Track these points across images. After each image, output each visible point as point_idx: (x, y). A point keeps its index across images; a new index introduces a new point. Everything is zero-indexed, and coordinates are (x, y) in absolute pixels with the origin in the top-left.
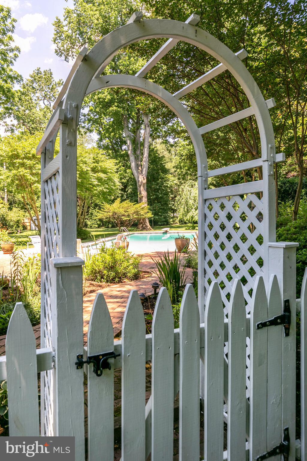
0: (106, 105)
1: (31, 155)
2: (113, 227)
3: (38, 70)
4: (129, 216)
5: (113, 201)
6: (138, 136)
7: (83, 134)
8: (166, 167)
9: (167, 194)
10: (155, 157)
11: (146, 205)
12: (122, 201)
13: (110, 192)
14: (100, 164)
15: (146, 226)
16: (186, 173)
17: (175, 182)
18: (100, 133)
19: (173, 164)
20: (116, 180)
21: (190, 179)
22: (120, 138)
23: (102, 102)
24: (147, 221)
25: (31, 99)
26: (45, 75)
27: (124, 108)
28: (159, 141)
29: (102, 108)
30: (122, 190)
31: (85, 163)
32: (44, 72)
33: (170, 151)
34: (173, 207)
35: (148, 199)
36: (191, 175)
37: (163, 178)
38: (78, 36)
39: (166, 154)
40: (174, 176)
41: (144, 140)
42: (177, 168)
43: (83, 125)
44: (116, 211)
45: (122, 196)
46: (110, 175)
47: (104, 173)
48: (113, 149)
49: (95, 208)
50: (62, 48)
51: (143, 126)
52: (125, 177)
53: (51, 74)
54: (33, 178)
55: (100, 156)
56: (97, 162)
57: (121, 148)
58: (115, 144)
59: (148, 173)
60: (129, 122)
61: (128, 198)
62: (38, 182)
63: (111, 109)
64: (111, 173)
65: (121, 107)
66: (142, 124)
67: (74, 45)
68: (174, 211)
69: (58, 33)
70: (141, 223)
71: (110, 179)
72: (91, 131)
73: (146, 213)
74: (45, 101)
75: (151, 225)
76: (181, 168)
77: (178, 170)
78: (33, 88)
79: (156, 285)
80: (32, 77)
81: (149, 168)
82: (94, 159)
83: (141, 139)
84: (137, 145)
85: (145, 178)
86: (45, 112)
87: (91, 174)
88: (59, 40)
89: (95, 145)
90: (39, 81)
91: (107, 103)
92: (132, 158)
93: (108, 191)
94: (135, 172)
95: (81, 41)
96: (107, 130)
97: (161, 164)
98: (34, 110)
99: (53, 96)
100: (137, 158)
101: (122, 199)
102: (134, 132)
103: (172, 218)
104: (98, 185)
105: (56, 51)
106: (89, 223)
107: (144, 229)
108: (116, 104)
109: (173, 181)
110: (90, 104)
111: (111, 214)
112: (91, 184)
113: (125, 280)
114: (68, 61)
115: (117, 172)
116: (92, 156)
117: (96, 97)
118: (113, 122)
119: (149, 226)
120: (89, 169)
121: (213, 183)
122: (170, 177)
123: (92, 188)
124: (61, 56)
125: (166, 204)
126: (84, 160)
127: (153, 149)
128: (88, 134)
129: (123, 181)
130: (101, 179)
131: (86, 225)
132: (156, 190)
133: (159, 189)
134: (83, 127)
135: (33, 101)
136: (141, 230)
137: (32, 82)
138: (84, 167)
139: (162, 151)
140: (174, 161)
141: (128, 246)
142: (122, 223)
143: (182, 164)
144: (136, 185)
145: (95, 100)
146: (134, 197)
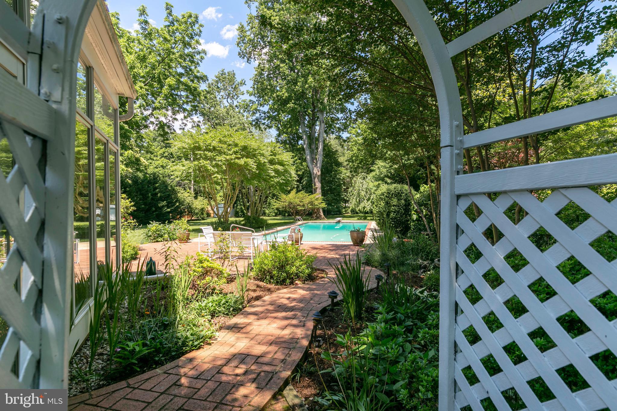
0: (284, 102)
1: (211, 148)
2: (289, 215)
3: (223, 71)
4: (304, 206)
5: (289, 192)
6: (313, 131)
7: (263, 130)
8: (339, 160)
9: (340, 185)
10: (329, 151)
11: (320, 196)
12: (298, 191)
13: (287, 183)
14: (277, 157)
15: (320, 216)
16: (358, 166)
17: (347, 174)
18: (278, 129)
19: (346, 158)
20: (293, 173)
21: (361, 172)
22: (297, 134)
23: (280, 100)
24: (321, 211)
25: (215, 97)
26: (229, 75)
27: (300, 105)
28: (333, 136)
29: (281, 105)
30: (297, 181)
31: (262, 155)
32: (228, 73)
33: (343, 146)
34: (345, 198)
35: (322, 190)
36: (362, 168)
37: (336, 171)
38: (259, 40)
39: (339, 148)
40: (347, 169)
41: (319, 135)
42: (349, 162)
43: (263, 122)
44: (292, 201)
45: (298, 187)
46: (287, 167)
47: (281, 165)
48: (290, 143)
49: (273, 198)
50: (244, 51)
51: (318, 123)
52: (301, 170)
53: (234, 74)
54: (212, 169)
55: (277, 149)
56: (275, 155)
57: (298, 142)
58: (293, 139)
59: (322, 166)
60: (305, 119)
61: (303, 189)
62: (217, 173)
63: (288, 105)
64: (288, 165)
65: (298, 104)
66: (317, 120)
67: (256, 49)
68: (346, 201)
69: (241, 37)
70: (316, 213)
71: (286, 171)
72: (270, 127)
73: (320, 204)
74: (229, 100)
75: (324, 215)
76: (353, 162)
77: (351, 164)
78: (218, 87)
79: (334, 295)
80: (217, 77)
81: (323, 161)
82: (271, 152)
83: (316, 135)
84: (312, 140)
85: (319, 170)
86: (228, 109)
87: (268, 166)
88: (242, 44)
89: (274, 140)
90: (223, 81)
91: (285, 100)
92: (307, 152)
93: (284, 182)
94: (310, 165)
95: (262, 44)
96: (285, 126)
97: (335, 157)
98: (218, 107)
99: (236, 94)
100: (312, 152)
101: (297, 189)
102: (310, 128)
103: (345, 208)
104: (275, 177)
105: (239, 54)
106: (267, 212)
107: (318, 218)
108: (293, 101)
109: (346, 173)
110: (270, 103)
111: (287, 204)
112: (268, 176)
113: (297, 282)
114: (250, 63)
115: (294, 165)
116: (269, 149)
117: (275, 95)
118: (290, 119)
119: (323, 216)
120: (266, 161)
121: (388, 175)
122: (342, 169)
123: (269, 179)
124: (243, 58)
125: (339, 195)
126: (261, 152)
127: (328, 144)
128: (268, 130)
129: (299, 173)
130: (278, 170)
131: (264, 214)
132: (330, 182)
133: (332, 181)
134: (264, 124)
135: (218, 99)
136: (315, 220)
137: (217, 82)
138: (261, 159)
139: (335, 146)
140: (346, 155)
141: (301, 238)
142: (298, 213)
143: (354, 158)
144: (311, 177)
145: (274, 98)
146: (309, 189)
